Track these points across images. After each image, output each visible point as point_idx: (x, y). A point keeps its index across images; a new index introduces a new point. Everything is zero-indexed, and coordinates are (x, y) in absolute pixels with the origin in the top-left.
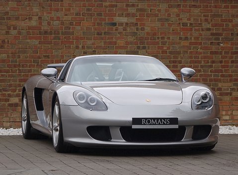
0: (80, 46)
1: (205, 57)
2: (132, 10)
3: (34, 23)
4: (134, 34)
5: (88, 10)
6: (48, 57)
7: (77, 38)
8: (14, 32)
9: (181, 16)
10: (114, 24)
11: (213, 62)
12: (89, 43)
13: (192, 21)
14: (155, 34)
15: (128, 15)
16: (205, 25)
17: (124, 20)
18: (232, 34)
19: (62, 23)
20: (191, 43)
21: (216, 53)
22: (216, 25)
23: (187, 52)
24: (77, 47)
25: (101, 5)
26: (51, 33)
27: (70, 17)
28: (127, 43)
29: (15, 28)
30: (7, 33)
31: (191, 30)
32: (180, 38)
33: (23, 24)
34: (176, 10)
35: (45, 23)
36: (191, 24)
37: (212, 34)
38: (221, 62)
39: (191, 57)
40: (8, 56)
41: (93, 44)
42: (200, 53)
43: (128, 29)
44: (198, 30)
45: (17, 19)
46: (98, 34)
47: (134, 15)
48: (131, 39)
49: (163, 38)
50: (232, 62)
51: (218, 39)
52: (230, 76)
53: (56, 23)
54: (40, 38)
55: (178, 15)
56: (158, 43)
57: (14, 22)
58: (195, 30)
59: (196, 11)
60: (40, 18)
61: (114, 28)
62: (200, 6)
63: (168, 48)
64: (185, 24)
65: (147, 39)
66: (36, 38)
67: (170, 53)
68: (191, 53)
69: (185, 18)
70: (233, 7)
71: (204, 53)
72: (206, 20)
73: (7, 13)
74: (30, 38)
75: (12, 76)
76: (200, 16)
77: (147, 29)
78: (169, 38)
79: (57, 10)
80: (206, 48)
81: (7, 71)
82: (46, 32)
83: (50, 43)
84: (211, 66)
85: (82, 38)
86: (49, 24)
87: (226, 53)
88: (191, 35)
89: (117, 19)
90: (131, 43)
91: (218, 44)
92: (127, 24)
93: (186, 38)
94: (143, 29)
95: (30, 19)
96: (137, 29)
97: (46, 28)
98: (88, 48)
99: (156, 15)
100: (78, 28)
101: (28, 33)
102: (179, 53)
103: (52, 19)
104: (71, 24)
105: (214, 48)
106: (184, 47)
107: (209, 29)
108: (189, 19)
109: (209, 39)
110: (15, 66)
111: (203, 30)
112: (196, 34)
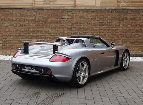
0: (50, 27)
1: (97, 31)
2: (69, 13)
3: (33, 18)
4: (70, 22)
5: (53, 13)
6: (39, 30)
7: (49, 24)
8: (26, 21)
9: (88, 16)
10: (63, 19)
11: (100, 33)
12: (54, 25)
13: (92, 18)
14: (78, 22)
15: (68, 15)
16: (97, 19)
17: (66, 17)
18: (107, 22)
19: (44, 18)
20: (91, 26)
21: (101, 29)
22: (101, 19)
23: (90, 29)
24: (49, 27)
25: (58, 12)
26: (40, 22)
27: (46, 16)
28: (68, 25)
29: (27, 20)
30: (24, 22)
31: (92, 21)
32: (88, 24)
33: (29, 19)
34: (86, 13)
35: (37, 18)
36: (91, 19)
37: (100, 22)
38: (103, 33)
39: (91, 31)
40: (24, 30)
41: (55, 26)
42: (95, 29)
43: (68, 20)
44: (94, 21)
45: (27, 17)
46: (57, 22)
47: (70, 15)
48: (69, 24)
49: (81, 24)
50: (107, 33)
51: (102, 24)
52: (106, 38)
53: (42, 18)
54: (36, 24)
55: (87, 15)
56: (79, 26)
57: (26, 18)
58: (93, 21)
59: (94, 14)
60: (36, 16)
61: (63, 20)
62: (95, 12)
63: (83, 27)
64: (89, 19)
65: (75, 24)
66: (34, 24)
67: (84, 29)
68: (91, 29)
69: (89, 16)
70: (108, 12)
71: (96, 29)
72: (97, 17)
73: (24, 15)
74: (32, 24)
75: (26, 37)
76: (95, 15)
77: (75, 20)
78: (83, 24)
79: (42, 14)
80: (97, 27)
81: (24, 35)
82: (38, 22)
83: (39, 25)
84: (99, 34)
85: (51, 24)
86: (39, 18)
87: (105, 29)
88: (92, 22)
89: (64, 17)
90: (69, 25)
91: (102, 26)
92: (67, 18)
93: (90, 24)
94: (73, 20)
95: (32, 17)
96: (71, 20)
97: (38, 20)
98: (53, 27)
99: (79, 15)
100: (50, 20)
101: (31, 22)
102: (87, 29)
103: (40, 17)
104: (47, 18)
105: (100, 27)
106: (89, 27)
107: (98, 21)
108: (91, 17)
109: (98, 24)
110: (27, 34)
111: (96, 21)
112: (94, 22)
